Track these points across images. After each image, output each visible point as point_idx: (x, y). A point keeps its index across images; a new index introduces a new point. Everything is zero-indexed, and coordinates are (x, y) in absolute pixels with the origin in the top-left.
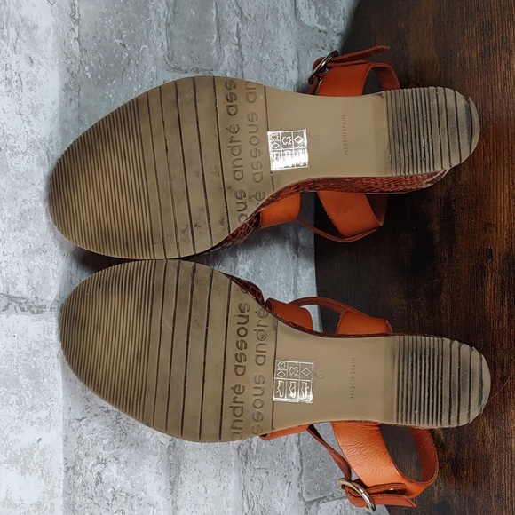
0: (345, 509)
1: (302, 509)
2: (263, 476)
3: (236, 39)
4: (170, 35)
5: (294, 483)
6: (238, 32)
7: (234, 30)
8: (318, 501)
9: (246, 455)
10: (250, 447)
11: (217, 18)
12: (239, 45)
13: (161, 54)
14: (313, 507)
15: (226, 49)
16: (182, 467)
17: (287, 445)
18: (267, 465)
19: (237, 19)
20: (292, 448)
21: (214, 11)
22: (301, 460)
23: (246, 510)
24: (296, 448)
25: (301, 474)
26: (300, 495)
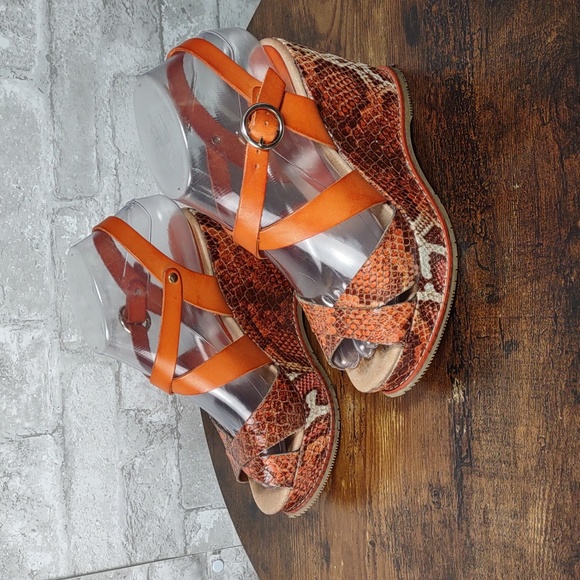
0: (223, 517)
1: (182, 516)
2: (146, 489)
3: (115, 172)
4: (57, 176)
5: (174, 495)
6: (116, 165)
7: (113, 165)
8: (198, 509)
9: (129, 474)
10: (133, 468)
11: (98, 159)
12: (117, 175)
13: (50, 191)
14: (193, 513)
15: (105, 180)
16: (73, 481)
17: (168, 467)
18: (149, 481)
19: (116, 157)
20: (172, 469)
21: (95, 154)
22: (181, 479)
23: (130, 513)
24: (175, 468)
25: (180, 489)
26: (180, 504)
